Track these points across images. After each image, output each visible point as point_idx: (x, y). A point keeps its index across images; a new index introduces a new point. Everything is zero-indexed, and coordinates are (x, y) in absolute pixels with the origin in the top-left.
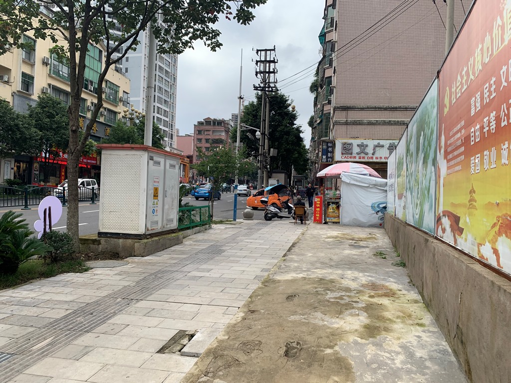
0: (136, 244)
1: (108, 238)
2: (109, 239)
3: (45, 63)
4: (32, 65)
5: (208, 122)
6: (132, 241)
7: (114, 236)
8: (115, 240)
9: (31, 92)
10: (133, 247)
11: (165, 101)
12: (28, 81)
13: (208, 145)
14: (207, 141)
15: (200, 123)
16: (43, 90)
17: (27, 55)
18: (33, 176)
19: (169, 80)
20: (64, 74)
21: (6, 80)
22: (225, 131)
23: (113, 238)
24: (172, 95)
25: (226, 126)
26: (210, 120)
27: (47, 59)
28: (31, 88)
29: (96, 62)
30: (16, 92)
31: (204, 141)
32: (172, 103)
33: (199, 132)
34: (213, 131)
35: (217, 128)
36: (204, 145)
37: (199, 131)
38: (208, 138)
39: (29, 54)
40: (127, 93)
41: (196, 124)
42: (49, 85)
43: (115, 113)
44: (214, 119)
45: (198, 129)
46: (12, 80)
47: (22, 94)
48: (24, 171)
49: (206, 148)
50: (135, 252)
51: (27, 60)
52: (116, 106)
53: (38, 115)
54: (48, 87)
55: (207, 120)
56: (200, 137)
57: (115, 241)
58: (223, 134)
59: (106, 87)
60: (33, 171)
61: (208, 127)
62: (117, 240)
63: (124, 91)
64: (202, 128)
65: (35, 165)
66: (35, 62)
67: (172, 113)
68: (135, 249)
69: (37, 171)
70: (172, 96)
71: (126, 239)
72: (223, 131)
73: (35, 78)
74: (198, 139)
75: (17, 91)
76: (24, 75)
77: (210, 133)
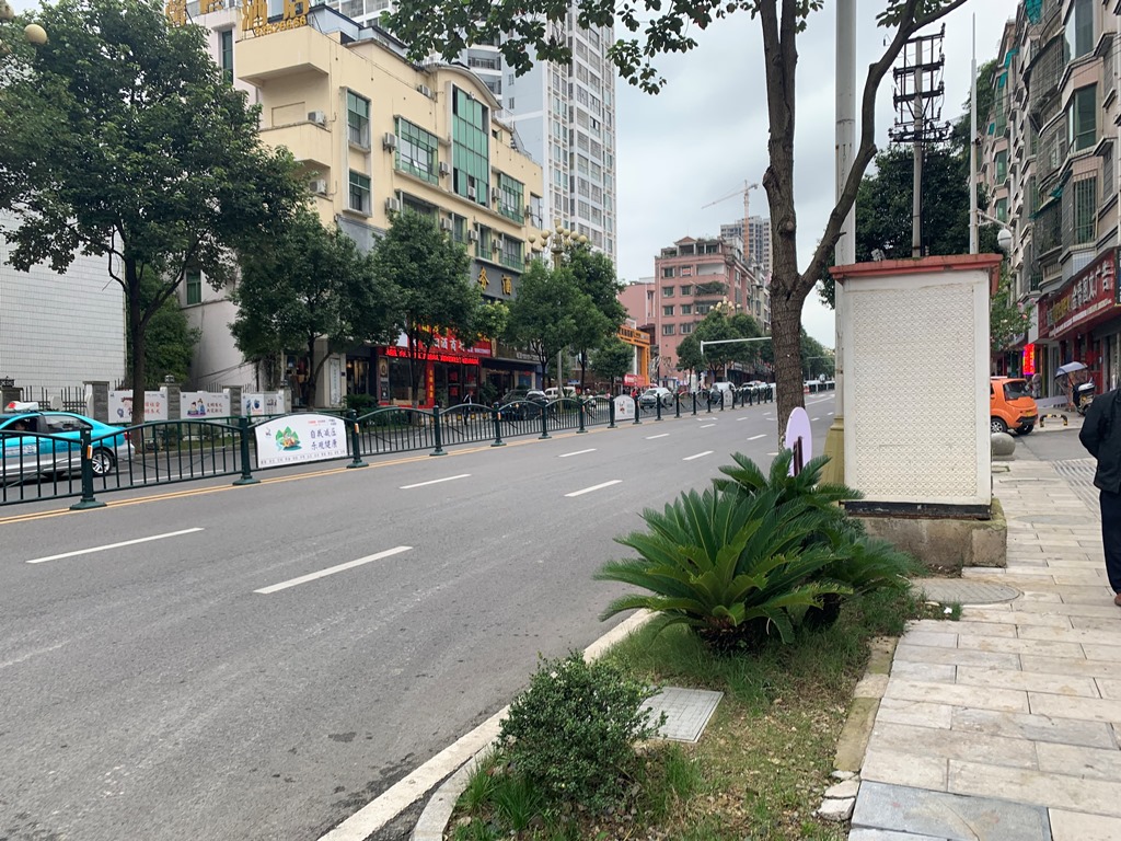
0: (975, 533)
1: (878, 516)
2: (886, 520)
3: (388, 148)
4: (365, 154)
5: (686, 248)
6: (962, 524)
7: (897, 512)
8: (907, 521)
9: (366, 211)
10: (965, 542)
11: (595, 209)
12: (360, 186)
13: (689, 300)
14: (685, 289)
15: (669, 253)
16: (387, 205)
17: (355, 132)
18: (379, 388)
19: (600, 163)
20: (422, 167)
21: (323, 190)
22: (727, 263)
23: (895, 516)
24: (607, 197)
25: (728, 251)
26: (691, 243)
27: (392, 136)
28: (365, 204)
29: (477, 133)
30: (341, 213)
31: (677, 292)
32: (609, 214)
33: (668, 272)
34: (699, 267)
35: (707, 258)
36: (679, 299)
37: (666, 270)
38: (687, 284)
39: (359, 131)
40: (538, 197)
41: (659, 255)
42: (397, 193)
43: (518, 243)
44: (699, 240)
45: (664, 266)
46: (332, 190)
47: (351, 218)
48: (363, 377)
49: (683, 306)
50: (972, 553)
51: (356, 145)
52: (519, 228)
53: (395, 257)
54: (395, 198)
55: (683, 244)
56: (669, 282)
57: (906, 526)
58: (722, 270)
59: (499, 187)
60: (378, 376)
61: (686, 260)
62: (912, 521)
63: (532, 194)
64: (673, 262)
65: (381, 365)
66: (369, 147)
67: (609, 235)
68: (974, 545)
69: (386, 376)
70: (607, 199)
71: (937, 517)
72: (721, 264)
73: (372, 181)
74: (665, 288)
75: (344, 211)
76: (354, 176)
77: (692, 271)
